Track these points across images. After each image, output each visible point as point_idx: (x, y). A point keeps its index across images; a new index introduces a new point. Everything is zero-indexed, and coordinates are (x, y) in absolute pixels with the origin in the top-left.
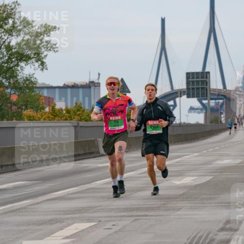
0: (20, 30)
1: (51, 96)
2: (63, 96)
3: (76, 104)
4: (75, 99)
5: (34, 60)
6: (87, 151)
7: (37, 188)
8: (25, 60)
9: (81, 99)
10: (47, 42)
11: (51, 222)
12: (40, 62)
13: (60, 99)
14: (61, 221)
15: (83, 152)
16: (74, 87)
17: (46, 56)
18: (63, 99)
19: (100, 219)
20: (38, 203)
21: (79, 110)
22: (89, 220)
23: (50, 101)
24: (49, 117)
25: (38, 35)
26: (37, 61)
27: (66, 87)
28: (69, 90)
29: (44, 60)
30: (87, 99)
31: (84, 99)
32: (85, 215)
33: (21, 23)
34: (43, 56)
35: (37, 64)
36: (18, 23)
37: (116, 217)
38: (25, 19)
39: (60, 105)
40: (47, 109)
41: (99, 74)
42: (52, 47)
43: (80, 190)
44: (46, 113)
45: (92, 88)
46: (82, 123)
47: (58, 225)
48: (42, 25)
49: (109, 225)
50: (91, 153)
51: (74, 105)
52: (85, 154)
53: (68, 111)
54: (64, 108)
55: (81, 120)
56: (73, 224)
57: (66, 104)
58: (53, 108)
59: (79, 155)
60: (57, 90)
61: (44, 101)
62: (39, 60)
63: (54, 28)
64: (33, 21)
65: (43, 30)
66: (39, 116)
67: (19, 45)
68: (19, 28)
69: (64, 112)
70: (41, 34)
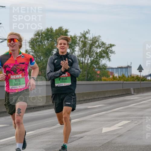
0: (101, 47)
1: (113, 71)
2: (117, 72)
3: (123, 74)
4: (122, 73)
5: (106, 58)
6: (127, 93)
7: (108, 107)
8: (103, 58)
9: (124, 73)
10: (111, 50)
11: (113, 120)
12: (108, 59)
13: (116, 73)
14: (118, 120)
15: (125, 93)
16: (121, 68)
17: (110, 56)
18: (117, 73)
19: (133, 119)
20: (108, 113)
21: (123, 77)
22: (128, 120)
23: (112, 73)
24: (112, 80)
25: (107, 48)
26: (107, 58)
27: (118, 68)
28: (119, 69)
29: (110, 58)
30: (126, 73)
31: (125, 73)
32: (126, 118)
33: (101, 44)
34: (109, 56)
35: (107, 59)
36: (100, 44)
37: (139, 119)
38: (103, 42)
39: (116, 75)
40: (111, 77)
41: (131, 63)
42: (113, 52)
43: (124, 108)
44: (111, 78)
45: (129, 68)
46: (125, 82)
47: (116, 122)
48: (109, 44)
49: (136, 122)
50: (128, 94)
51: (122, 75)
52: (126, 94)
53: (119, 77)
54: (117, 76)
55: (124, 81)
56: (122, 121)
57: (118, 74)
58: (114, 77)
59: (124, 94)
60: (115, 69)
61: (110, 73)
62: (108, 57)
63: (114, 45)
64: (106, 43)
65: (109, 46)
66: (108, 79)
67: (100, 52)
68: (101, 45)
69: (118, 78)
70: (109, 47)
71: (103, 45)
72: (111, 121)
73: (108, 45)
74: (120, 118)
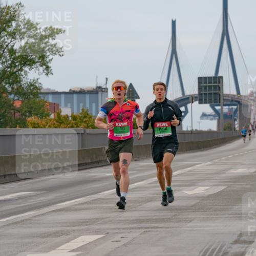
0: (24, 33)
1: (56, 102)
2: (69, 102)
3: (83, 110)
4: (81, 105)
5: (38, 64)
6: (94, 161)
7: (42, 199)
8: (29, 65)
9: (88, 106)
10: (52, 45)
11: (57, 234)
12: (44, 67)
13: (66, 105)
14: (67, 233)
15: (90, 161)
16: (81, 92)
17: (51, 60)
18: (69, 105)
19: (108, 231)
20: (43, 215)
21: (85, 117)
22: (97, 232)
23: (55, 107)
24: (54, 124)
25: (42, 38)
26: (41, 66)
27: (72, 92)
28: (75, 96)
29: (49, 65)
30: (94, 105)
31: (91, 105)
32: (92, 227)
33: (24, 25)
34: (48, 60)
35: (41, 69)
36: (22, 26)
37: (124, 229)
38: (29, 21)
39: (66, 111)
40: (52, 116)
41: (107, 79)
42: (57, 50)
43: (87, 200)
44: (51, 120)
45: (100, 94)
46: (89, 131)
47: (64, 238)
48: (46, 28)
49: (117, 238)
50: (99, 162)
51: (81, 111)
52: (92, 163)
53: (74, 118)
54: (70, 114)
55: (88, 127)
56: (79, 236)
57: (72, 110)
58: (59, 115)
59: (86, 164)
60: (63, 96)
61: (48, 107)
62: (44, 64)
63: (59, 31)
64: (37, 24)
65: (48, 33)
66: (44, 123)
67: (23, 49)
68: (23, 30)
69: (70, 119)
70: (46, 37)
71: (29, 29)
72: (49, 235)
73: (45, 31)
74: (76, 228)
